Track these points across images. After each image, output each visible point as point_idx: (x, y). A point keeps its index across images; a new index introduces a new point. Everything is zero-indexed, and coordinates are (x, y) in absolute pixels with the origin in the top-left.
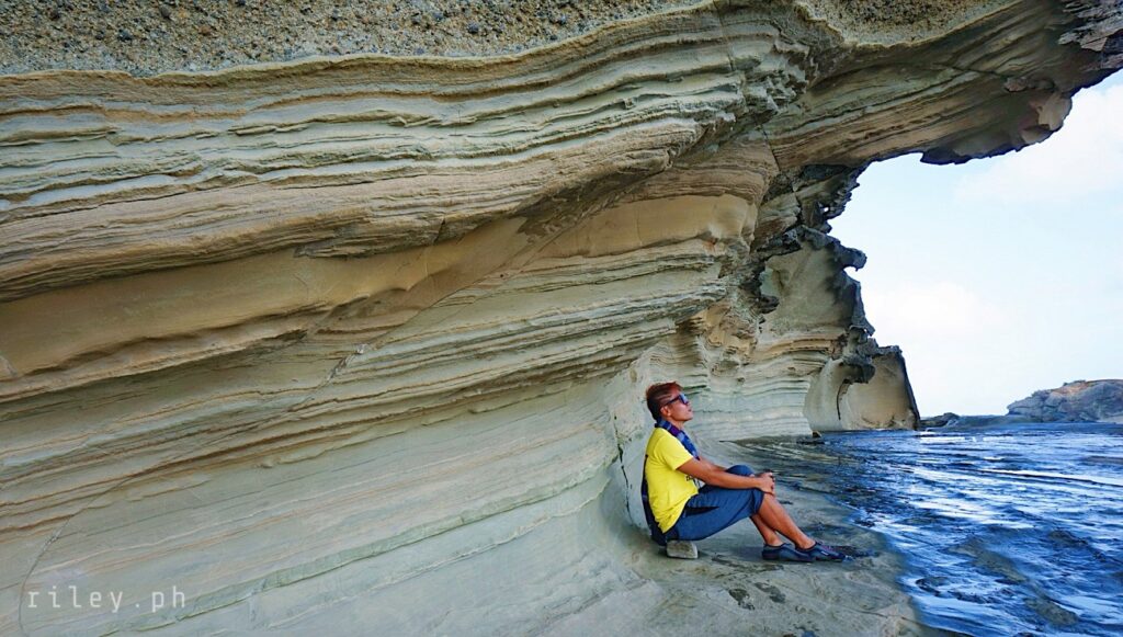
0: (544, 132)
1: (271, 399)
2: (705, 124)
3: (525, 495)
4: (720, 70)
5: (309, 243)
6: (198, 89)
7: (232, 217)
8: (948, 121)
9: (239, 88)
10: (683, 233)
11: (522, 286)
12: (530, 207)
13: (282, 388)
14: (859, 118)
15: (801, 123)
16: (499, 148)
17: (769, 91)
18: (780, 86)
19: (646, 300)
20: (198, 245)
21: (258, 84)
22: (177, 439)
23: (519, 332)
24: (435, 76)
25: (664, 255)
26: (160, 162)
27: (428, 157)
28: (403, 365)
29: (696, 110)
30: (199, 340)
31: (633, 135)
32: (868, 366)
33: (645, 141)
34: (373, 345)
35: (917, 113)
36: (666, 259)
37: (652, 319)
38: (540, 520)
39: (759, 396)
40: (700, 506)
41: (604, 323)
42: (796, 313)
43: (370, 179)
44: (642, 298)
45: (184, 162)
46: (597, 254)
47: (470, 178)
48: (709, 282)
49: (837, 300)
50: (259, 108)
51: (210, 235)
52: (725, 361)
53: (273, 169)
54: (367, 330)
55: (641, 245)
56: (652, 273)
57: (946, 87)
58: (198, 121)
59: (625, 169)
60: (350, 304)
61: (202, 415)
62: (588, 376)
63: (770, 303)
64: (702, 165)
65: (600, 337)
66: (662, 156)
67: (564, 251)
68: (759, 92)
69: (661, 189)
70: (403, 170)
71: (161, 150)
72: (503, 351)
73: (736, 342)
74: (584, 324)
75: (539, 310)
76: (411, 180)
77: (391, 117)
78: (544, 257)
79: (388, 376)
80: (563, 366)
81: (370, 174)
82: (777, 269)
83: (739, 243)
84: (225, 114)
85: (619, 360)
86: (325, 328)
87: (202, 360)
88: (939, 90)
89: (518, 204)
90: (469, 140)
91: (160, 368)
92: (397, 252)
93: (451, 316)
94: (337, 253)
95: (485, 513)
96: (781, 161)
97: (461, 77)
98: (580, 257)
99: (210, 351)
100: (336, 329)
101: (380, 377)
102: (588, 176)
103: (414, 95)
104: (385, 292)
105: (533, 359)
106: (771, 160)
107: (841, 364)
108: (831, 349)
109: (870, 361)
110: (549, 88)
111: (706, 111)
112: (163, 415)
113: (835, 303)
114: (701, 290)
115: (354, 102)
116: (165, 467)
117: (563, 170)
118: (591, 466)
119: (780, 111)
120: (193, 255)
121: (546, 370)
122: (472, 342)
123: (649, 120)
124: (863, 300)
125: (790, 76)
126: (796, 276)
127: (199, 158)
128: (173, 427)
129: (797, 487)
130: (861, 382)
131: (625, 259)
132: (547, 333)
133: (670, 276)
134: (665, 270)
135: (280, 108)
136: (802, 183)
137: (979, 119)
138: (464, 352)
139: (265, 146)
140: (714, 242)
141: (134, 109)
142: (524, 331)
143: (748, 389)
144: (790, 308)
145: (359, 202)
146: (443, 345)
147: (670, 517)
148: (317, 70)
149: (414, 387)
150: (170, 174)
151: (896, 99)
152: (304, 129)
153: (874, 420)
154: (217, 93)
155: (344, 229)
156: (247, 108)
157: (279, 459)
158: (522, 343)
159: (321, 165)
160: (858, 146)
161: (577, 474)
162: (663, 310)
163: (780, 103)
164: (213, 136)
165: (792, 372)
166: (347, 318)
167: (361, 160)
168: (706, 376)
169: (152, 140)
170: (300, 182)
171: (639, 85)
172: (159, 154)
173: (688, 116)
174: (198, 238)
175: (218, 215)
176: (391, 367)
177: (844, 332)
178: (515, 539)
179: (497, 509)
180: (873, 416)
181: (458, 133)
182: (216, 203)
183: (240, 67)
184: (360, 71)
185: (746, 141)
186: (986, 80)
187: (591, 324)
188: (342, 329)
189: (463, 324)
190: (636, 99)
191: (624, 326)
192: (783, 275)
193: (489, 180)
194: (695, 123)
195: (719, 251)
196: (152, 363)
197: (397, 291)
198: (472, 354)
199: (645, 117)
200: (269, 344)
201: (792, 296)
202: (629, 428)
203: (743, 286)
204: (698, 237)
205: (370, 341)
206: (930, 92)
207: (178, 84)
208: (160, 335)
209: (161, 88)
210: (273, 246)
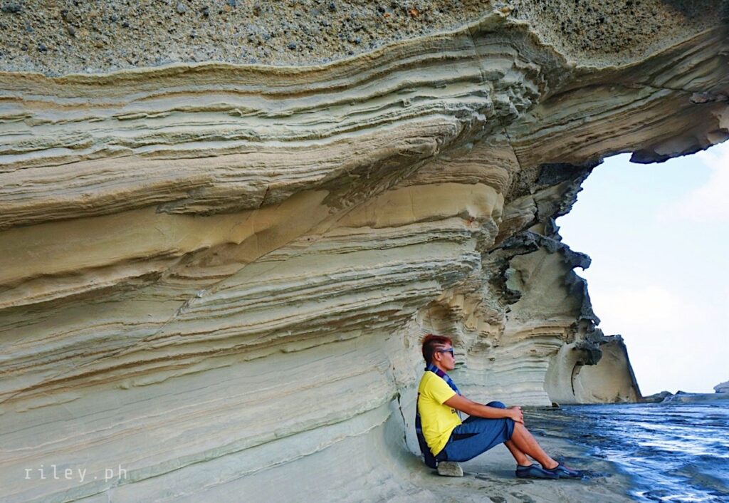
0: (343, 123)
1: (131, 330)
2: (463, 121)
3: (324, 417)
4: (474, 80)
5: (167, 202)
6: (91, 87)
7: (113, 180)
8: (649, 128)
9: (122, 86)
10: (447, 211)
11: (323, 249)
12: (332, 180)
13: (141, 321)
14: (580, 126)
15: (536, 129)
16: (310, 134)
17: (511, 98)
18: (519, 95)
19: (419, 263)
20: (87, 200)
21: (136, 83)
22: (58, 361)
23: (321, 285)
24: (264, 80)
25: (432, 228)
26: (62, 138)
27: (258, 139)
28: (232, 308)
29: (457, 109)
30: (82, 277)
31: (410, 126)
32: (596, 350)
33: (418, 130)
34: (210, 291)
35: (625, 122)
36: (434, 231)
37: (423, 279)
38: (337, 438)
39: (507, 373)
40: (464, 432)
41: (387, 279)
42: (536, 304)
43: (215, 154)
44: (416, 261)
45: (79, 139)
46: (381, 226)
47: (288, 156)
48: (467, 252)
49: (569, 294)
50: (135, 100)
51: (96, 193)
52: (479, 343)
53: (144, 145)
54: (206, 278)
55: (415, 220)
56: (423, 243)
57: (647, 101)
58: (91, 110)
59: (404, 151)
60: (195, 252)
61: (79, 341)
62: (374, 327)
63: (514, 295)
64: (461, 159)
65: (383, 292)
66: (432, 143)
67: (356, 222)
68: (504, 98)
69: (430, 177)
70: (239, 148)
71: (62, 130)
72: (309, 299)
73: (488, 328)
74: (372, 279)
75: (337, 268)
76: (245, 156)
77: (232, 109)
78: (340, 227)
79: (220, 317)
80: (354, 314)
81: (215, 150)
82: (519, 269)
83: (491, 223)
84: (111, 105)
85: (398, 314)
86: (175, 273)
87: (83, 293)
88: (641, 103)
89: (324, 176)
90: (288, 127)
91: (51, 299)
92: (233, 213)
93: (269, 270)
94: (188, 211)
95: (294, 430)
96: (521, 160)
97: (282, 81)
98: (368, 228)
99: (89, 286)
100: (183, 275)
101: (214, 317)
102: (376, 156)
103: (248, 93)
104: (221, 245)
105: (332, 307)
106: (514, 158)
107: (574, 349)
108: (565, 335)
109: (598, 347)
110: (346, 91)
111: (464, 110)
112: (49, 340)
113: (567, 297)
114: (461, 258)
115: (204, 97)
116: (47, 384)
117: (357, 151)
118: (376, 398)
119: (520, 116)
120: (82, 208)
121: (342, 317)
122: (285, 291)
123: (422, 115)
124: (590, 294)
125: (526, 88)
126: (535, 275)
127: (91, 136)
128: (56, 350)
129: (541, 434)
130: (591, 364)
131: (403, 231)
132: (343, 286)
133: (437, 246)
134: (433, 241)
135: (151, 101)
136: (538, 186)
137: (673, 127)
138: (279, 299)
139: (138, 128)
140: (471, 220)
141: (45, 100)
142: (325, 283)
143: (497, 367)
144: (530, 301)
145: (206, 170)
146: (263, 293)
147: (440, 442)
148: (179, 73)
149: (240, 327)
150: (69, 147)
151: (608, 111)
152: (168, 116)
153: (603, 396)
154: (106, 90)
155: (194, 191)
156: (126, 101)
157: (133, 382)
158: (323, 294)
159: (179, 143)
160: (581, 148)
161: (366, 403)
162: (432, 271)
163: (520, 109)
164: (101, 121)
165: (534, 354)
166: (191, 266)
167: (208, 140)
168: (463, 355)
169: (57, 122)
170: (163, 155)
171: (414, 89)
172: (60, 133)
173: (451, 114)
174: (87, 195)
175: (102, 178)
176: (223, 310)
177: (576, 321)
178: (317, 452)
179: (304, 427)
180: (602, 393)
181: (280, 122)
182: (102, 169)
183: (123, 71)
184: (210, 74)
185: (494, 141)
186: (677, 95)
187: (378, 280)
188: (188, 275)
189: (278, 276)
190: (412, 100)
191: (401, 284)
192: (524, 274)
193: (302, 158)
194: (457, 119)
195: (475, 227)
196: (45, 295)
197: (231, 245)
198: (285, 301)
199: (419, 113)
200: (133, 283)
201: (532, 291)
202: (405, 378)
203: (492, 281)
204: (458, 215)
205: (208, 287)
206: (634, 106)
207: (78, 83)
208: (53, 272)
209: (65, 85)
210: (140, 203)
